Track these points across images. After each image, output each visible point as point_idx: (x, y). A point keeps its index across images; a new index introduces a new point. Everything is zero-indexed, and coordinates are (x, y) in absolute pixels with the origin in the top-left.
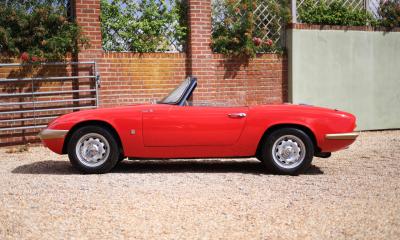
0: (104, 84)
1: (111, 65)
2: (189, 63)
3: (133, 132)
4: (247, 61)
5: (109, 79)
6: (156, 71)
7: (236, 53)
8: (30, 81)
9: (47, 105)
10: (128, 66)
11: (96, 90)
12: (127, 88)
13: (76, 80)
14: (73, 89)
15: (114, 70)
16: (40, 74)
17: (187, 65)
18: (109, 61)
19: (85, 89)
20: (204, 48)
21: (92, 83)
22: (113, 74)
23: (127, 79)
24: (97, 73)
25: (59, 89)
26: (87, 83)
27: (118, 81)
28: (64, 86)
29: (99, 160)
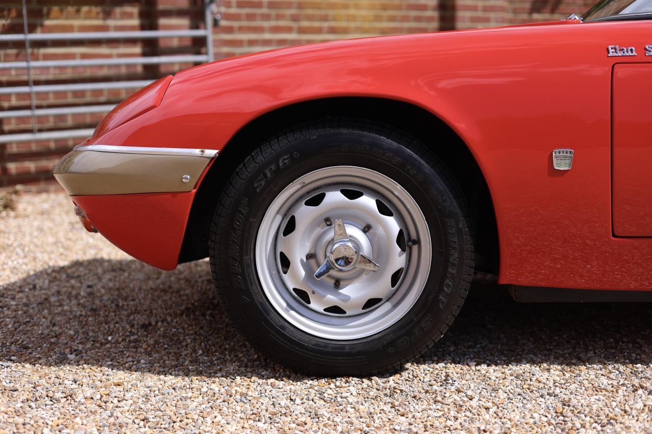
0: (227, 17)
5: (240, 4)
9: (68, 75)
12: (289, 30)
14: (143, 28)
19: (174, 30)
21: (196, 12)
25: (105, 28)
26: (180, 13)
27: (265, 10)
28: (115, 19)
29: (371, 304)
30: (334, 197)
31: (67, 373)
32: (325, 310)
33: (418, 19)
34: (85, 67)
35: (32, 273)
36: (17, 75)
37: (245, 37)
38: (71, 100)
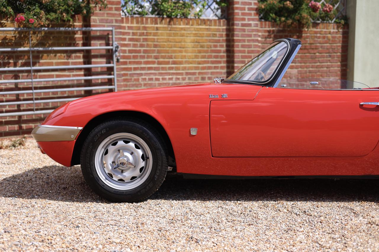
0: (124, 57)
1: (134, 34)
2: (230, 32)
3: (194, 132)
4: (301, 32)
5: (130, 51)
6: (189, 41)
7: (290, 21)
8: (28, 52)
9: (50, 84)
10: (155, 35)
11: (114, 65)
12: (153, 63)
13: (89, 51)
14: (85, 63)
15: (137, 40)
16: (41, 44)
17: (227, 35)
18: (129, 28)
19: (99, 64)
20: (250, 14)
21: (109, 56)
22: (135, 45)
23: (153, 51)
24: (115, 43)
25: (67, 64)
26: (102, 56)
27: (142, 54)
28: (72, 59)
29: (133, 178)
30: (121, 143)
31: (33, 201)
32: (118, 180)
33: (216, 57)
34: (58, 81)
35: (27, 170)
36: (27, 85)
37: (133, 66)
38: (51, 96)
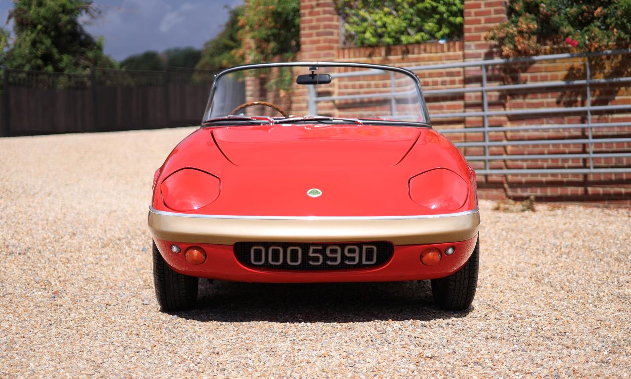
38: (604, 149)
